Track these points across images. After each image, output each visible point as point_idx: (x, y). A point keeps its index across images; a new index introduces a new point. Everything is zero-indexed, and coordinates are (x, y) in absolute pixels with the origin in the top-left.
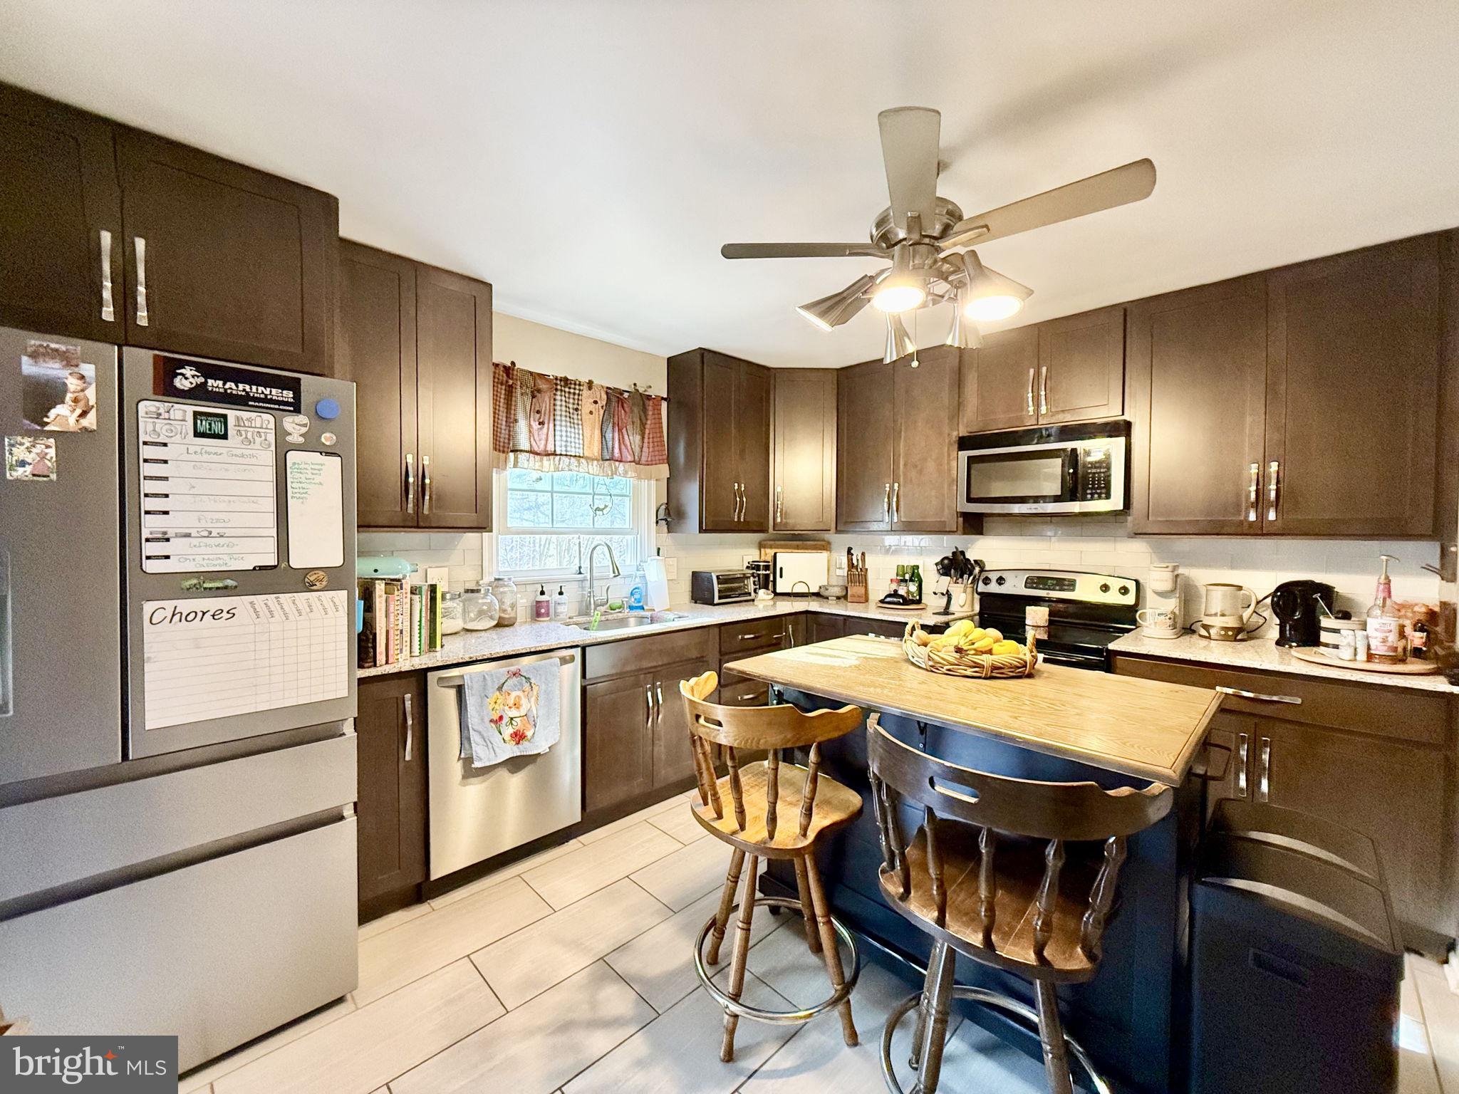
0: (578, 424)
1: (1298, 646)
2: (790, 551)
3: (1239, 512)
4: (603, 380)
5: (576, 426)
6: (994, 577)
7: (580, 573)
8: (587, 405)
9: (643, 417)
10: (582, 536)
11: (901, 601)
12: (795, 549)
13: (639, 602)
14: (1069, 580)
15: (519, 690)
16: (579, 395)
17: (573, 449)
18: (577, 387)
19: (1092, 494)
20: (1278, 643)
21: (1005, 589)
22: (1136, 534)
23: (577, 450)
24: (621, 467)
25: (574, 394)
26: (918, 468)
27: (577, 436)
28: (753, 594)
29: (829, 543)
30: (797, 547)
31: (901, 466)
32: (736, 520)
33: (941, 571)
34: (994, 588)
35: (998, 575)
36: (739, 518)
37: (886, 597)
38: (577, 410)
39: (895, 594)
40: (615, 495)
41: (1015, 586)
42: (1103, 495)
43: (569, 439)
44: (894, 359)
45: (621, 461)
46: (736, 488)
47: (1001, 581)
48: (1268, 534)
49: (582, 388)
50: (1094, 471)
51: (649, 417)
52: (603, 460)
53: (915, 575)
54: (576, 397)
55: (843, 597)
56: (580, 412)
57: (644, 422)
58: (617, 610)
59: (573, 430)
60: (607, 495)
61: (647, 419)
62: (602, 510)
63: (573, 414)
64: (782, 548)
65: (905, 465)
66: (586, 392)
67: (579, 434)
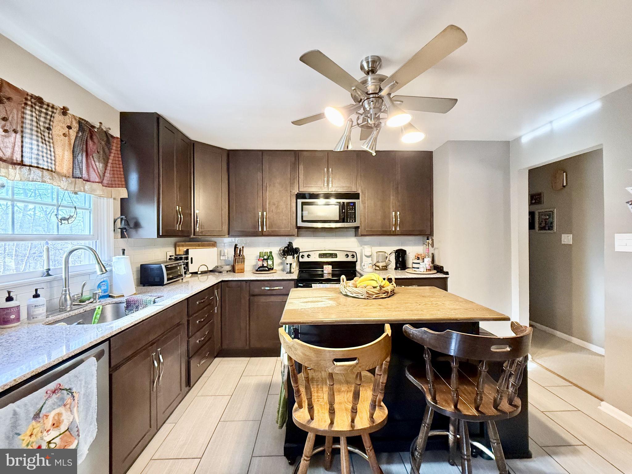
0: (49, 142)
1: (401, 270)
2: (194, 247)
3: (390, 228)
4: (76, 111)
5: (47, 143)
6: (306, 254)
7: (49, 275)
8: (59, 127)
9: (106, 150)
10: (50, 242)
11: (267, 269)
12: (197, 246)
13: (107, 292)
14: (335, 254)
15: (60, 406)
16: (51, 116)
17: (46, 163)
18: (50, 109)
19: (350, 220)
20: (396, 269)
21: (311, 259)
22: (362, 235)
23: (50, 165)
24: (88, 185)
25: (46, 114)
26: (276, 205)
27: (49, 152)
28: (184, 275)
29: (216, 242)
30: (199, 246)
31: (267, 204)
32: (177, 229)
33: (282, 254)
34: (306, 259)
35: (307, 253)
36: (179, 228)
37: (259, 268)
38: (49, 129)
39: (263, 266)
40: (79, 208)
41: (315, 258)
42: (354, 221)
43: (40, 153)
44: (342, 150)
45: (87, 181)
46: (178, 209)
47: (308, 256)
48: (397, 235)
49: (55, 111)
50: (350, 211)
51: (113, 151)
52: (73, 177)
53: (270, 256)
54: (49, 117)
55: (233, 270)
56: (51, 132)
57: (108, 154)
58: (87, 302)
59: (45, 146)
60: (71, 207)
61: (110, 152)
62: (68, 219)
63: (44, 132)
64: (191, 246)
65: (269, 204)
66: (58, 117)
67: (50, 151)
